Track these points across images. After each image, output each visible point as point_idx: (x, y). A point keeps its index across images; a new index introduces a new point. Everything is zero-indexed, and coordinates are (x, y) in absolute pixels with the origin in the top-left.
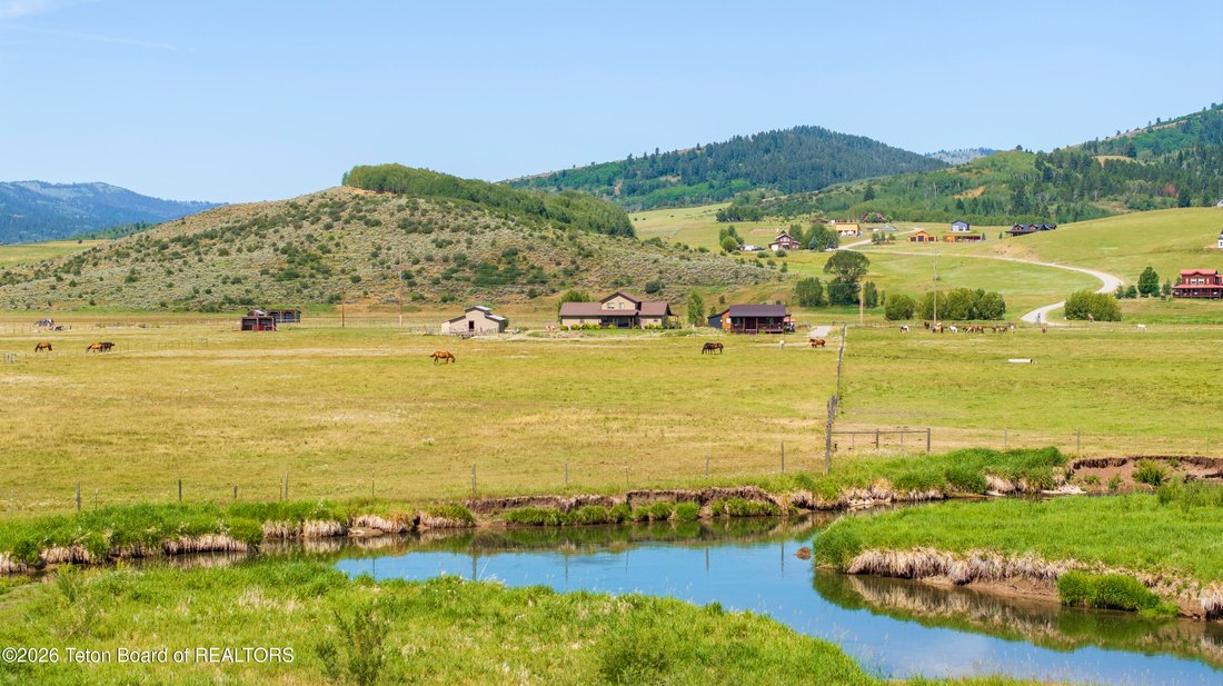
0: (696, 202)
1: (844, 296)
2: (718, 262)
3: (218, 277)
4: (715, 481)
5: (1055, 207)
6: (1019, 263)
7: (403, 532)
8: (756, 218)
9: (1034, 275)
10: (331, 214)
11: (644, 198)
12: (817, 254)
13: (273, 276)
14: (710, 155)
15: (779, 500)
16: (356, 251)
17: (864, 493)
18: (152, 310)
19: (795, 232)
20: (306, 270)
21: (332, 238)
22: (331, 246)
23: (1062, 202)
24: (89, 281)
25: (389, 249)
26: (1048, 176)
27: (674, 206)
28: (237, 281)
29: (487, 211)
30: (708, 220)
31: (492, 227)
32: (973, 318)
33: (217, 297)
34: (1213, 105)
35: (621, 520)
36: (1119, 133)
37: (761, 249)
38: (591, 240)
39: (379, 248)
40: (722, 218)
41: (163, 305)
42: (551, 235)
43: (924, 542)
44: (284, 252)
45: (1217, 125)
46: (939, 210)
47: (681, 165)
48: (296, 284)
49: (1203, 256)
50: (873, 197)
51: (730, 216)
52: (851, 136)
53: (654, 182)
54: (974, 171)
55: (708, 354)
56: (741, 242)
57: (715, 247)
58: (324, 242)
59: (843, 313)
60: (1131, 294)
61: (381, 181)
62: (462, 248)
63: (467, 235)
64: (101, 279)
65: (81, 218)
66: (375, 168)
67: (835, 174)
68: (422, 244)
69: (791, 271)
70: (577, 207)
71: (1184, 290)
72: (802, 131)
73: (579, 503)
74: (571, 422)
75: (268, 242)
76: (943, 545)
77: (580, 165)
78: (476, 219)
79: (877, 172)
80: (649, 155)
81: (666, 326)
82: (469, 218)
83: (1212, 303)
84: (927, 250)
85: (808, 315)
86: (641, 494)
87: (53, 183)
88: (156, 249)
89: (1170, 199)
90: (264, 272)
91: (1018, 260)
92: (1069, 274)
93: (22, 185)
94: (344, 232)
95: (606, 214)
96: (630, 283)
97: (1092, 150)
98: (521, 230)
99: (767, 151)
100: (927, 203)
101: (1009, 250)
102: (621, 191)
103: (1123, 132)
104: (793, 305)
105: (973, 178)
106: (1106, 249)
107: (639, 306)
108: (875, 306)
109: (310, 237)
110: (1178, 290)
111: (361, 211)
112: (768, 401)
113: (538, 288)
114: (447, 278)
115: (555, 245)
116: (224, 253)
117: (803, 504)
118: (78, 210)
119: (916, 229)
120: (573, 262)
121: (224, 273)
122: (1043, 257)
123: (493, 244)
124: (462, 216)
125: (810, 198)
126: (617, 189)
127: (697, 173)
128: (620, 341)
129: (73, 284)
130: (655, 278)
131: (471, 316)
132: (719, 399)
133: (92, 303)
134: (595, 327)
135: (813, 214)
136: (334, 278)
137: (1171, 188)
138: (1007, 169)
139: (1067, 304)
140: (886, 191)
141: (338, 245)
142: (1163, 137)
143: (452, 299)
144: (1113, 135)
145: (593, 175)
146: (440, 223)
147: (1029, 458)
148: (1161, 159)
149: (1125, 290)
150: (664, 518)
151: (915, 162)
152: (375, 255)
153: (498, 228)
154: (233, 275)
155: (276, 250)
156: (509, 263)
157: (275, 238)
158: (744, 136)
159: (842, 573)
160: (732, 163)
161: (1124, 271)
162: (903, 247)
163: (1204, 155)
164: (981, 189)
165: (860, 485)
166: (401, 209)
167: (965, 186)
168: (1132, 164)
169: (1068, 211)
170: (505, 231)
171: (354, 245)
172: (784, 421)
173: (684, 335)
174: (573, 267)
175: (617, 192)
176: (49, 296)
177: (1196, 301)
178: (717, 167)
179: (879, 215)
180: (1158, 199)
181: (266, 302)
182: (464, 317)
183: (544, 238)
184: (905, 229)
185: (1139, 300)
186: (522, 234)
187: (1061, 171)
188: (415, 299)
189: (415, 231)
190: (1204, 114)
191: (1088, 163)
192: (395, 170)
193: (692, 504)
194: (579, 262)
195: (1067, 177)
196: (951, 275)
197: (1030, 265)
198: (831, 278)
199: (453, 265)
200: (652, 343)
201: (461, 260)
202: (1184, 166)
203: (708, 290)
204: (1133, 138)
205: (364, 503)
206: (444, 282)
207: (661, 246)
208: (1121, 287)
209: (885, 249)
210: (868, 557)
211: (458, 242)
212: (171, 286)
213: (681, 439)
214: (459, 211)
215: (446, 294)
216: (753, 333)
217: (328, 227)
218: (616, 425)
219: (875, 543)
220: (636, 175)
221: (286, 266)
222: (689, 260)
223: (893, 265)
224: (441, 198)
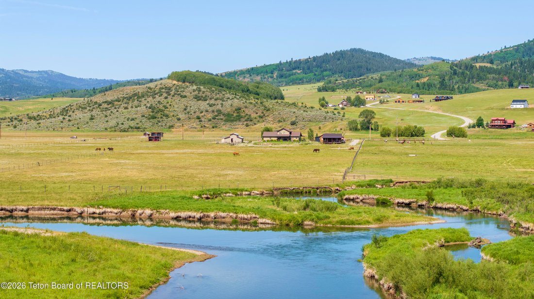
0: (309, 82)
1: (366, 126)
2: (318, 113)
3: (125, 118)
4: (320, 185)
5: (457, 86)
6: (434, 113)
7: (261, 194)
8: (333, 90)
9: (439, 118)
10: (167, 93)
11: (286, 80)
12: (357, 108)
13: (146, 117)
14: (314, 61)
15: (332, 189)
16: (178, 108)
17: (350, 188)
18: (102, 131)
19: (349, 99)
20: (159, 115)
21: (168, 103)
22: (168, 105)
23: (460, 84)
24: (75, 119)
25: (191, 107)
26: (455, 73)
27: (299, 84)
28: (133, 119)
29: (228, 92)
30: (314, 91)
31: (231, 98)
32: (413, 136)
33: (126, 126)
34: (529, 40)
35: (302, 192)
36: (488, 52)
37: (335, 106)
38: (269, 103)
39: (187, 107)
40: (320, 90)
41: (106, 129)
42: (253, 101)
43: (356, 194)
44: (150, 108)
45: (530, 49)
46: (409, 88)
47: (302, 65)
48: (155, 121)
49: (505, 111)
50: (382, 82)
51: (323, 90)
52: (375, 53)
53: (291, 72)
54: (425, 70)
55: (315, 152)
56: (327, 103)
57: (317, 106)
58: (165, 104)
59: (365, 133)
60: (474, 127)
61: (184, 78)
62: (219, 107)
63: (221, 102)
64: (80, 119)
65: (43, 86)
66: (181, 72)
67: (367, 69)
68: (203, 105)
69: (347, 116)
70: (262, 88)
71: (493, 125)
72: (354, 50)
73: (294, 189)
74: (285, 173)
75: (142, 104)
76: (359, 194)
77: (259, 65)
78: (224, 95)
79: (385, 69)
80: (288, 61)
81: (300, 140)
82: (221, 95)
83: (502, 130)
84: (401, 107)
85: (352, 134)
86: (305, 187)
87: (30, 71)
88: (97, 106)
89: (505, 83)
90: (143, 116)
91: (434, 112)
92: (453, 118)
93: (17, 71)
94: (172, 100)
95: (273, 91)
96: (284, 121)
97: (475, 61)
98: (242, 100)
99: (339, 59)
100: (405, 84)
101: (431, 108)
102: (277, 76)
103: (490, 52)
104: (346, 130)
105: (424, 73)
106: (468, 108)
107: (291, 133)
108: (378, 130)
109: (159, 102)
110: (491, 125)
111: (178, 92)
112: (333, 168)
113: (249, 123)
114: (214, 119)
115: (255, 106)
116: (126, 108)
117: (337, 190)
118: (40, 82)
119: (398, 96)
120: (263, 113)
121: (128, 116)
122: (444, 111)
123: (231, 105)
124: (218, 94)
125: (356, 82)
126: (275, 76)
127: (309, 69)
128: (286, 147)
129: (69, 121)
130: (294, 119)
131: (232, 137)
132: (320, 168)
133: (78, 128)
134: (275, 141)
135: (357, 88)
136: (170, 119)
137: (506, 78)
138: (438, 70)
139: (447, 131)
140: (388, 79)
141: (170, 105)
142: (507, 54)
143: (216, 127)
144: (486, 53)
145: (264, 70)
146: (210, 96)
147: (386, 181)
148: (504, 65)
149: (471, 125)
150: (310, 192)
151: (402, 64)
152: (185, 109)
153: (233, 99)
154: (131, 117)
155: (146, 107)
156: (238, 113)
157: (145, 102)
158: (329, 53)
159: (342, 199)
160: (324, 65)
161: (473, 117)
162: (392, 106)
163: (521, 63)
164: (427, 78)
165: (349, 186)
166: (194, 91)
167: (420, 77)
168: (490, 68)
169: (463, 88)
170: (236, 100)
171: (177, 105)
172: (336, 173)
173: (307, 144)
174: (262, 115)
175: (275, 77)
176: (61, 125)
177: (497, 130)
178: (318, 66)
179: (384, 90)
180: (500, 83)
181: (145, 128)
182: (229, 137)
183: (251, 103)
184: (394, 97)
185: (477, 129)
186: (242, 102)
187: (461, 71)
188: (202, 127)
189: (200, 100)
190: (525, 44)
191: (472, 67)
192: (189, 73)
193: (315, 189)
194: (265, 113)
195: (463, 73)
196: (408, 118)
197: (438, 114)
198: (361, 119)
199: (216, 114)
200: (297, 148)
201: (219, 112)
202: (513, 68)
203: (314, 124)
204: (494, 55)
205: (253, 189)
206: (213, 120)
207: (296, 106)
208: (470, 124)
209: (384, 106)
210: (346, 196)
211: (218, 104)
212: (107, 121)
213: (312, 177)
214: (217, 92)
215: (214, 125)
216: (331, 144)
217: (166, 98)
218: (296, 174)
219: (348, 194)
220: (283, 69)
221: (151, 114)
222: (307, 112)
223: (386, 114)
224: (209, 86)
